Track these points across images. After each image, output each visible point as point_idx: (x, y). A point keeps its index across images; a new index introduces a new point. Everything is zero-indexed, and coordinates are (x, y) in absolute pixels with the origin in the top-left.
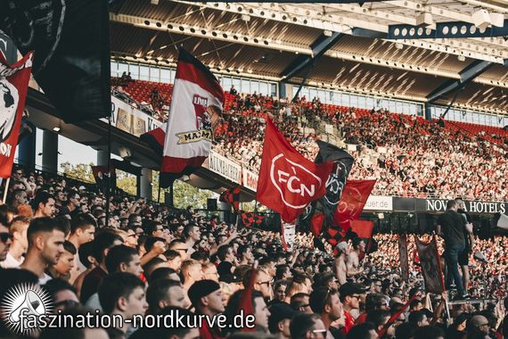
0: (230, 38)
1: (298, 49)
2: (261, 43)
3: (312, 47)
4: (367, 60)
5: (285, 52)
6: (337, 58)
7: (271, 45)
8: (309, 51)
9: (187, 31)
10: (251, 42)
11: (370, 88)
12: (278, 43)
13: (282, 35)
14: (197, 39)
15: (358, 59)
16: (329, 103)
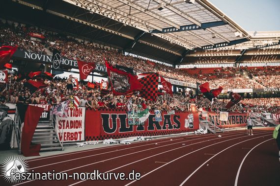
0: (218, 55)
1: (236, 55)
2: (226, 55)
3: (241, 53)
4: (258, 54)
5: (233, 56)
6: (249, 55)
7: (229, 55)
8: (240, 55)
9: (207, 55)
10: (224, 55)
11: (263, 60)
12: (231, 54)
13: (231, 52)
14: (210, 57)
15: (255, 54)
16: (250, 66)
